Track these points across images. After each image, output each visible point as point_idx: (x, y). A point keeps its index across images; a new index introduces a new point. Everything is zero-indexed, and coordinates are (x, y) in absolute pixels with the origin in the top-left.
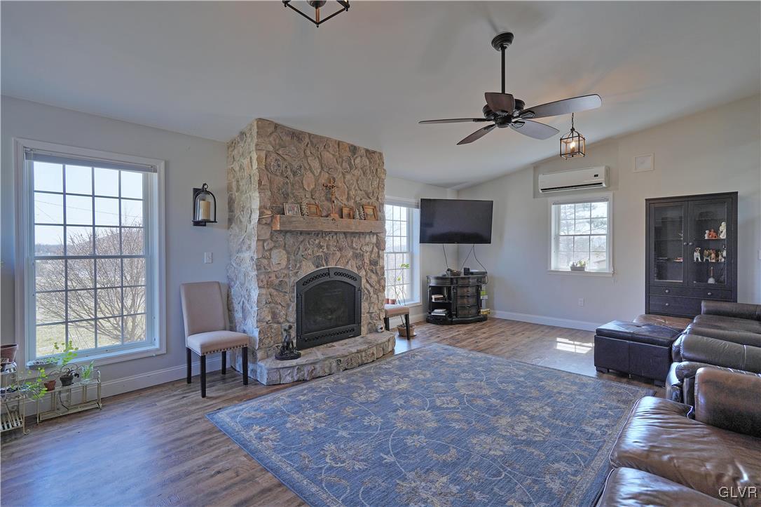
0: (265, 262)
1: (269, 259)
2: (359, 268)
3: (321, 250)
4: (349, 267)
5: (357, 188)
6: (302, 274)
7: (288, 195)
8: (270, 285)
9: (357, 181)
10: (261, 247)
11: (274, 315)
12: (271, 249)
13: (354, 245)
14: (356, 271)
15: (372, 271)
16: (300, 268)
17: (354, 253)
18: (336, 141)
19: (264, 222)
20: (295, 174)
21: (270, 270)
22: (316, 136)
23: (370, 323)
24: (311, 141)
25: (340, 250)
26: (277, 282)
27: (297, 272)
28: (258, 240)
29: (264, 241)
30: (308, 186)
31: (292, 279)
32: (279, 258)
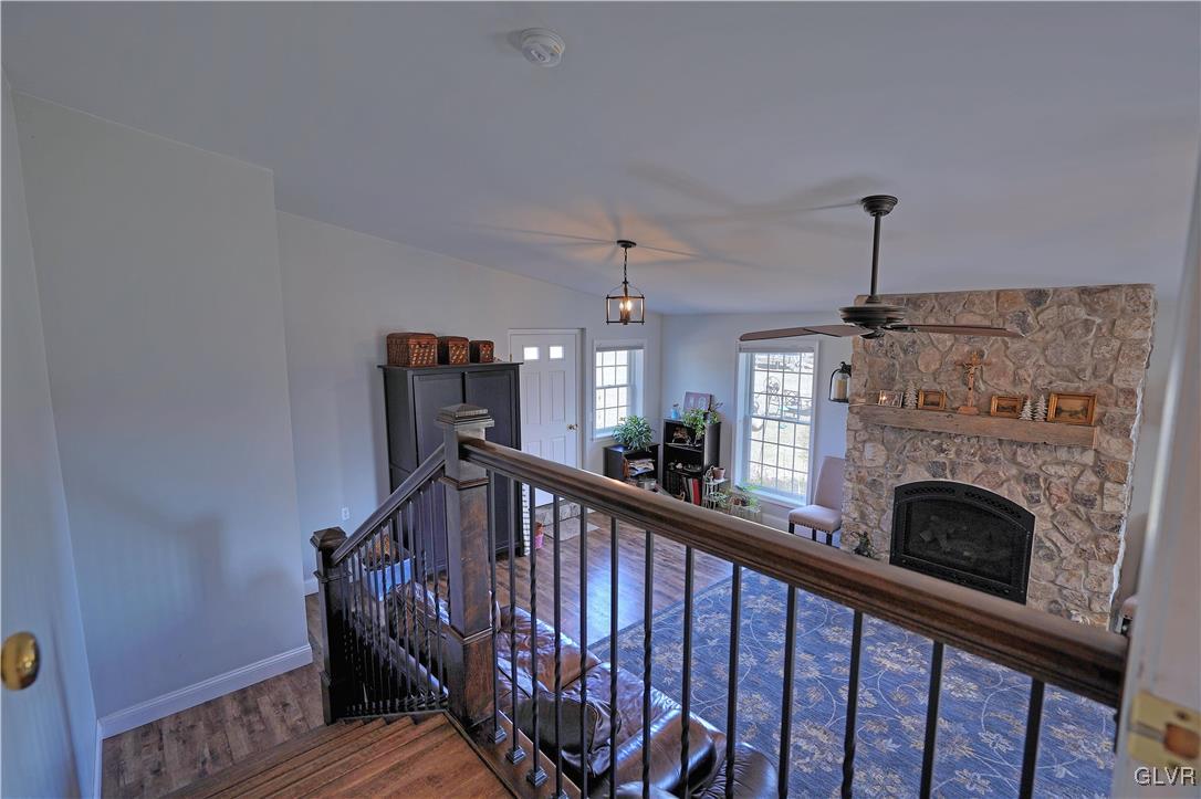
0: (857, 454)
1: (862, 452)
2: (1034, 500)
3: (942, 455)
4: (1003, 492)
5: (1042, 362)
6: (906, 480)
7: (893, 379)
8: (860, 480)
9: (1044, 349)
10: (852, 437)
11: (863, 516)
12: (865, 442)
13: (1020, 459)
14: (1023, 504)
15: (1075, 514)
16: (903, 471)
17: (1021, 472)
18: (990, 293)
19: (855, 411)
20: (905, 352)
21: (859, 464)
22: (947, 294)
23: (1056, 602)
24: (940, 304)
25: (985, 461)
26: (869, 479)
27: (899, 476)
28: (848, 429)
29: (856, 431)
30: (927, 367)
31: (890, 482)
32: (874, 454)
